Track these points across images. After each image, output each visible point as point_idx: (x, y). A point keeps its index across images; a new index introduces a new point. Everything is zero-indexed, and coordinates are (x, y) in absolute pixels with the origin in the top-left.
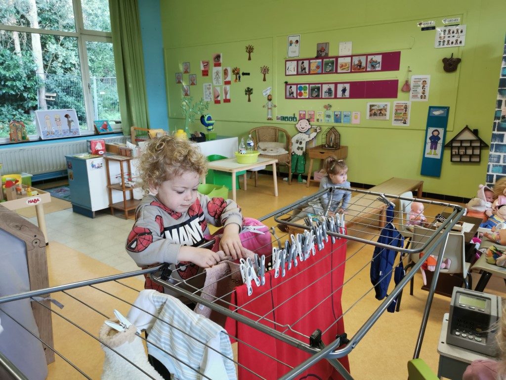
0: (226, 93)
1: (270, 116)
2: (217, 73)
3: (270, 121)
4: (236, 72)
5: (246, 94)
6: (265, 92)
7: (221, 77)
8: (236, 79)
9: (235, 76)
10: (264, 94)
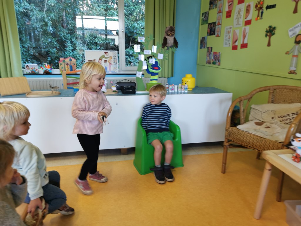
0: (244, 37)
1: (293, 69)
2: (239, 12)
3: (292, 76)
4: (259, 6)
5: (266, 35)
6: (292, 30)
7: (242, 17)
8: (258, 16)
9: (257, 11)
10: (290, 33)
